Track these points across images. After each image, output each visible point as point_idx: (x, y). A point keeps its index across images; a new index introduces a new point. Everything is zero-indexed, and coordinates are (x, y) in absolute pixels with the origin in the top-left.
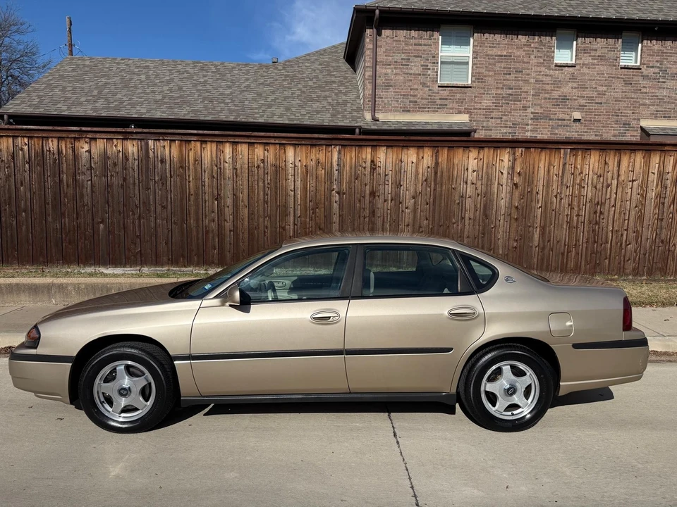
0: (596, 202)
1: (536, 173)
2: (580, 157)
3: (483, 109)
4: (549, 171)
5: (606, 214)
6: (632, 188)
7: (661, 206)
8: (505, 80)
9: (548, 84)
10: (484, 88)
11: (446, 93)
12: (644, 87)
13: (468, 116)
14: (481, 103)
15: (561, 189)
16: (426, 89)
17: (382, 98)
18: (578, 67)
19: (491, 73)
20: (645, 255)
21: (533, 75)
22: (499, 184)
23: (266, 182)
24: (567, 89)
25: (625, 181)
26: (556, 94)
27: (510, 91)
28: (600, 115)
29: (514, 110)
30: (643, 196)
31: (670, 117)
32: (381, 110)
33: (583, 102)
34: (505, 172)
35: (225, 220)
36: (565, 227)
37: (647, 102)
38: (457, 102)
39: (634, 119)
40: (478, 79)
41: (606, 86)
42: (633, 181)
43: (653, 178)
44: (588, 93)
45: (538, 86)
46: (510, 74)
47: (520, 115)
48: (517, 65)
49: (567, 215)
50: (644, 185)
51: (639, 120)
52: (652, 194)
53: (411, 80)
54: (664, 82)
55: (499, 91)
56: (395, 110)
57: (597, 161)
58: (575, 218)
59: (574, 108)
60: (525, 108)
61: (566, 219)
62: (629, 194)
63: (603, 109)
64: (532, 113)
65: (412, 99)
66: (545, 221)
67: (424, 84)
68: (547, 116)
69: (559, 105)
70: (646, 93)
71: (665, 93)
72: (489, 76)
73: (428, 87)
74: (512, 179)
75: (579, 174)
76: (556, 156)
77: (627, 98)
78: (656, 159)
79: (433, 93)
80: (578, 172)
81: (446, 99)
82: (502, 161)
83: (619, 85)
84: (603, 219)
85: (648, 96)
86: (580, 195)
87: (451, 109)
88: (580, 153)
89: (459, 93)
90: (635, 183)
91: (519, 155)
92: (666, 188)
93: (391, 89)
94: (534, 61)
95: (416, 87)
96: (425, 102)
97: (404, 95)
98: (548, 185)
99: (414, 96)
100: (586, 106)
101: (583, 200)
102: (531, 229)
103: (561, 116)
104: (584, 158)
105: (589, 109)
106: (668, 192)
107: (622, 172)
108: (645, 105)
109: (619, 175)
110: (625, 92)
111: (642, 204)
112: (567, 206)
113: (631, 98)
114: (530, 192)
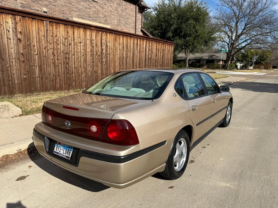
0: (66, 52)
1: (31, 33)
2: (54, 27)
4: (39, 33)
5: (71, 59)
6: (80, 46)
7: (93, 56)
12: (73, 2)
15: (47, 44)
20: (89, 78)
22: (7, 38)
25: (77, 42)
28: (56, 12)
30: (85, 50)
31: (84, 18)
33: (47, 3)
34: (11, 31)
36: (52, 66)
37: (75, 10)
39: (71, 17)
42: (80, 43)
43: (88, 42)
47: (13, 3)
49: (52, 59)
50: (85, 45)
52: (88, 50)
54: (80, 2)
57: (63, 30)
58: (57, 61)
59: (43, 6)
61: (52, 61)
62: (79, 49)
63: (57, 8)
64: (21, 3)
66: (41, 62)
68: (30, 7)
69: (35, 2)
70: (74, 5)
71: (81, 7)
74: (16, 36)
75: (56, 37)
76: (42, 25)
77: (67, 6)
78: (88, 32)
80: (55, 35)
82: (7, 23)
84: (70, 61)
85: (75, 7)
86: (57, 49)
88: (54, 24)
90: (81, 44)
91: (19, 20)
92: (94, 47)
98: (39, 41)
101: (59, 51)
102: (33, 67)
103: (37, 8)
104: (56, 28)
105: (50, 7)
106: (94, 49)
107: (75, 38)
108: (74, 11)
109: (74, 39)
110: (65, 3)
111: (85, 54)
112: (51, 54)
113: (68, 6)
114: (30, 45)
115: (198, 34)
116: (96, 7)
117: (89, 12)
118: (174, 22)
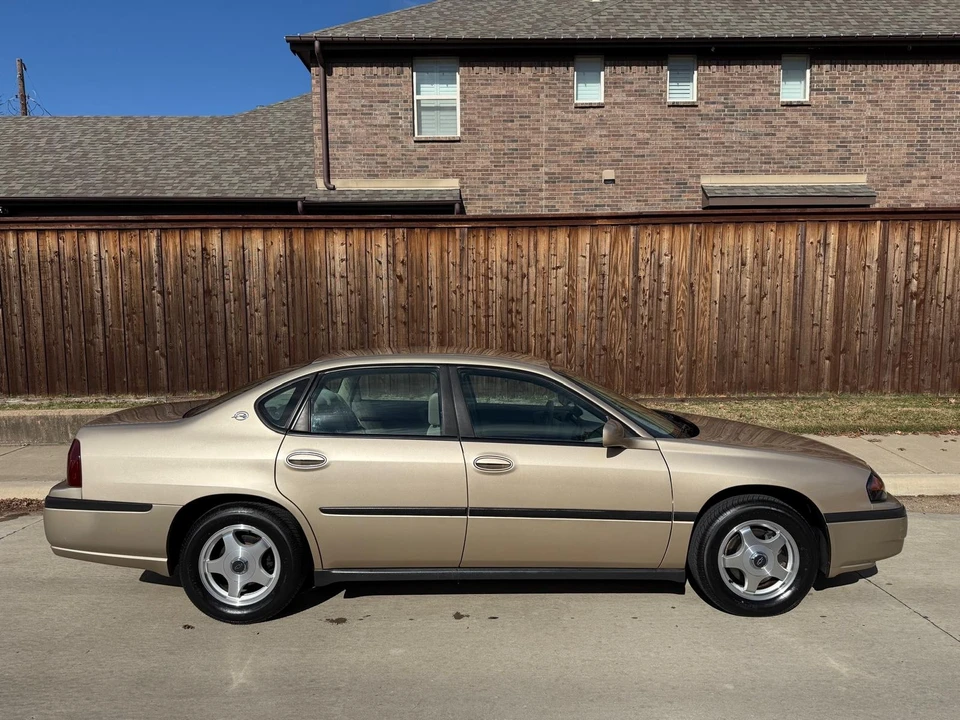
0: (510, 297)
1: (425, 261)
2: (482, 239)
3: (479, 171)
4: (442, 258)
5: (524, 314)
6: (556, 278)
7: (599, 300)
8: (505, 129)
9: (567, 133)
10: (478, 141)
11: (425, 150)
12: (703, 131)
13: (457, 180)
14: (474, 162)
15: (461, 282)
16: (399, 146)
17: (338, 159)
18: (607, 107)
19: (486, 121)
20: (582, 366)
21: (545, 120)
22: (377, 277)
23: (64, 283)
24: (593, 139)
25: (546, 268)
26: (578, 146)
27: (514, 146)
28: (643, 173)
29: (521, 170)
30: (572, 287)
31: (743, 171)
32: (338, 175)
33: (617, 155)
34: (384, 261)
35: (14, 333)
36: (470, 331)
37: (709, 151)
38: (442, 163)
39: (692, 176)
40: (469, 129)
41: (648, 132)
42: (558, 268)
43: (584, 263)
44: (622, 143)
45: (552, 136)
46: (513, 121)
47: (530, 178)
48: (523, 109)
49: (472, 316)
50: (571, 273)
51: (699, 176)
52: (583, 285)
53: (376, 134)
54: (732, 123)
55: (499, 146)
56: (357, 175)
57: (506, 243)
58: (483, 320)
59: (605, 165)
60: (536, 167)
61: (470, 320)
62: (554, 286)
63: (647, 163)
64: (546, 174)
65: (379, 159)
66: (443, 324)
67: (395, 138)
68: (568, 178)
69: (583, 161)
70: (707, 139)
71: (734, 137)
72: (484, 125)
73: (400, 142)
74: (394, 270)
75: (484, 262)
76: (451, 239)
77: (680, 147)
78: (585, 238)
79: (408, 151)
80: (482, 258)
81: (426, 159)
82: (379, 246)
83: (667, 129)
84: (521, 320)
85: (710, 143)
86: (487, 289)
87: (435, 171)
88: (482, 233)
89: (444, 151)
90: (561, 271)
91: (401, 238)
92: (604, 275)
93: (350, 147)
94: (544, 101)
95: (383, 142)
96: (397, 163)
97: (368, 155)
98: (442, 278)
99: (382, 155)
100: (621, 161)
101: (492, 296)
102: (425, 336)
103: (587, 176)
104: (487, 240)
105: (627, 164)
106: (606, 282)
107: (541, 257)
108: (707, 155)
109: (537, 261)
110: (677, 139)
111: (570, 299)
112: (470, 304)
113: (686, 148)
114: (420, 287)
116: (801, 123)
117: (765, 147)
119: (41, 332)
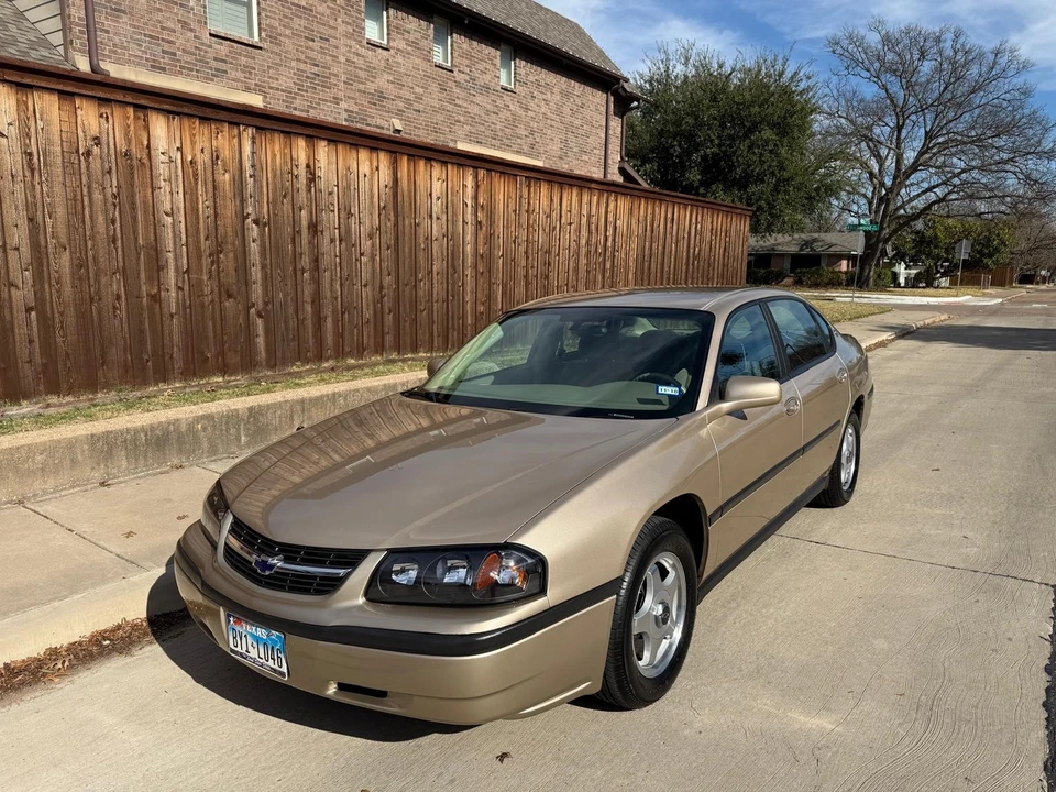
0: (545, 250)
2: (532, 190)
3: (282, 91)
4: (508, 205)
5: (552, 265)
6: (570, 233)
7: (589, 255)
8: (307, 48)
9: (361, 69)
10: (280, 55)
11: (223, 49)
12: (457, 98)
13: (261, 97)
14: (277, 79)
15: (518, 232)
16: (190, 35)
17: (107, 32)
18: (392, 51)
19: (288, 32)
21: (343, 49)
22: (463, 221)
23: (109, 192)
24: (383, 82)
25: (566, 223)
26: (371, 87)
27: (316, 70)
28: (418, 128)
29: (324, 100)
30: (578, 242)
31: (480, 142)
32: (110, 57)
33: (401, 105)
34: (469, 203)
35: (11, 284)
37: (462, 119)
38: (243, 72)
39: (452, 140)
40: (271, 37)
41: (422, 87)
42: (571, 224)
43: (584, 220)
44: (405, 93)
45: (350, 69)
46: (313, 40)
47: (332, 112)
48: (322, 29)
49: (524, 267)
50: (578, 230)
51: (456, 141)
52: (583, 241)
53: (160, 10)
54: (474, 95)
55: (302, 66)
56: (137, 62)
57: (546, 195)
58: (530, 271)
59: (392, 113)
60: (337, 100)
61: (523, 272)
62: (568, 240)
63: (422, 119)
64: (346, 110)
65: (166, 47)
66: (506, 275)
67: (185, 23)
68: (365, 120)
69: (376, 105)
70: (459, 106)
71: (476, 110)
72: (286, 36)
73: (191, 30)
74: (476, 215)
75: (532, 213)
76: (514, 185)
77: (443, 110)
78: (585, 197)
79: (203, 44)
80: (531, 209)
81: (225, 61)
82: (466, 186)
83: (434, 88)
84: (551, 272)
85: (462, 111)
86: (533, 242)
87: (234, 80)
88: (533, 183)
89: (246, 56)
90: (572, 227)
91: (482, 180)
92: (592, 233)
93: (125, 18)
94: (342, 28)
95: (170, 25)
96: (190, 58)
97: (151, 37)
98: (507, 226)
99: (170, 42)
100: (404, 112)
101: (536, 247)
102: (494, 287)
103: (379, 122)
104: (535, 191)
105: (408, 116)
106: (593, 239)
107: (563, 213)
108: (459, 122)
109: (561, 216)
110: (441, 101)
111: (577, 252)
112: (523, 254)
113: (447, 111)
114: (492, 235)
115: (786, 174)
116: (512, 107)
117: (493, 123)
118: (709, 135)
119: (67, 279)
